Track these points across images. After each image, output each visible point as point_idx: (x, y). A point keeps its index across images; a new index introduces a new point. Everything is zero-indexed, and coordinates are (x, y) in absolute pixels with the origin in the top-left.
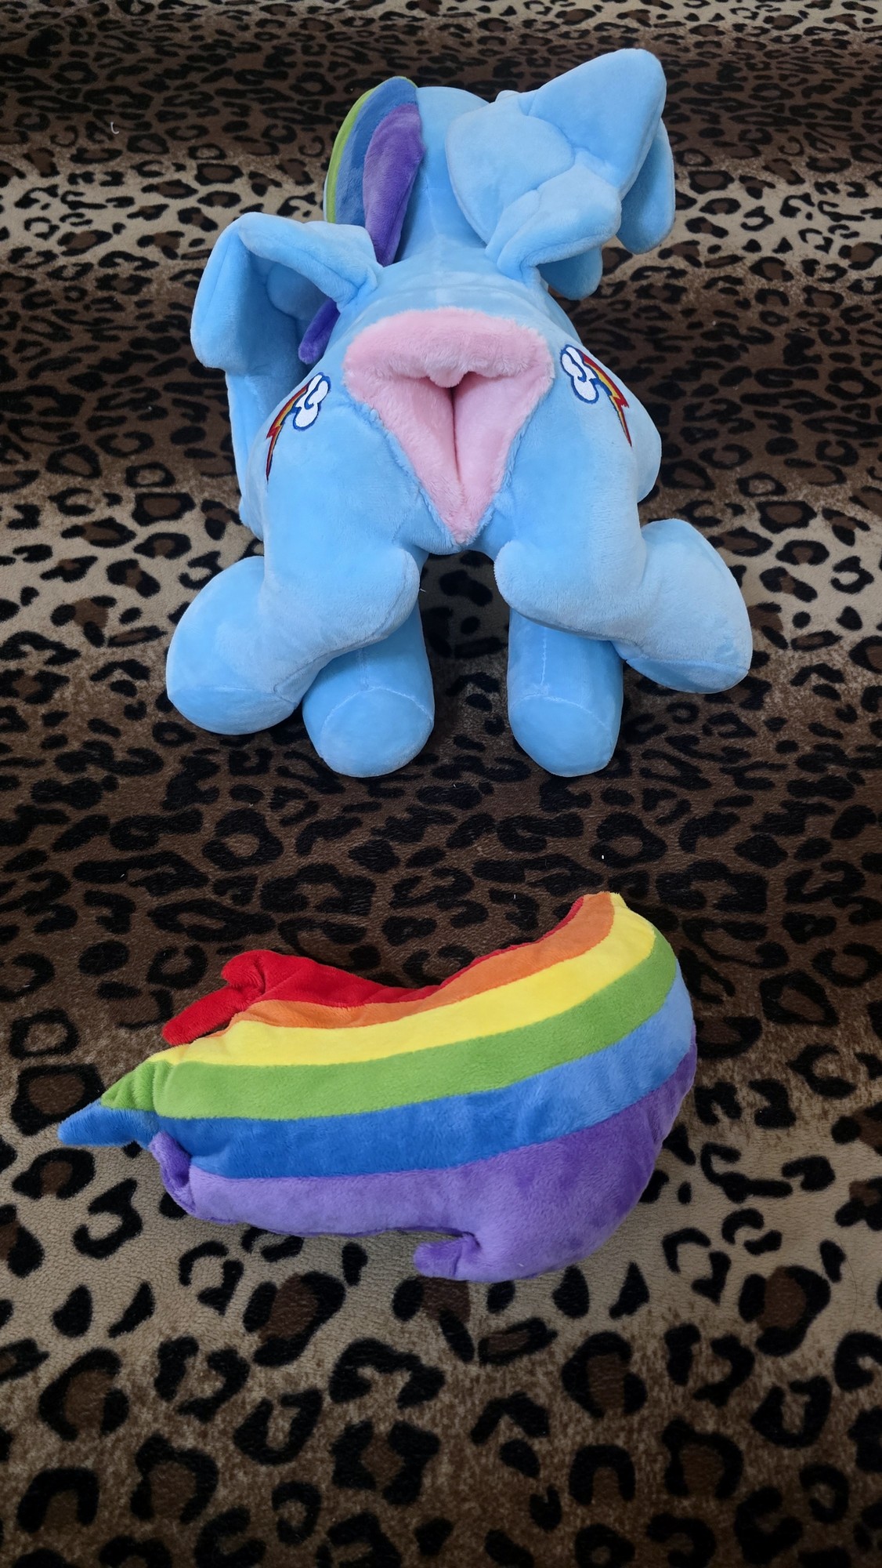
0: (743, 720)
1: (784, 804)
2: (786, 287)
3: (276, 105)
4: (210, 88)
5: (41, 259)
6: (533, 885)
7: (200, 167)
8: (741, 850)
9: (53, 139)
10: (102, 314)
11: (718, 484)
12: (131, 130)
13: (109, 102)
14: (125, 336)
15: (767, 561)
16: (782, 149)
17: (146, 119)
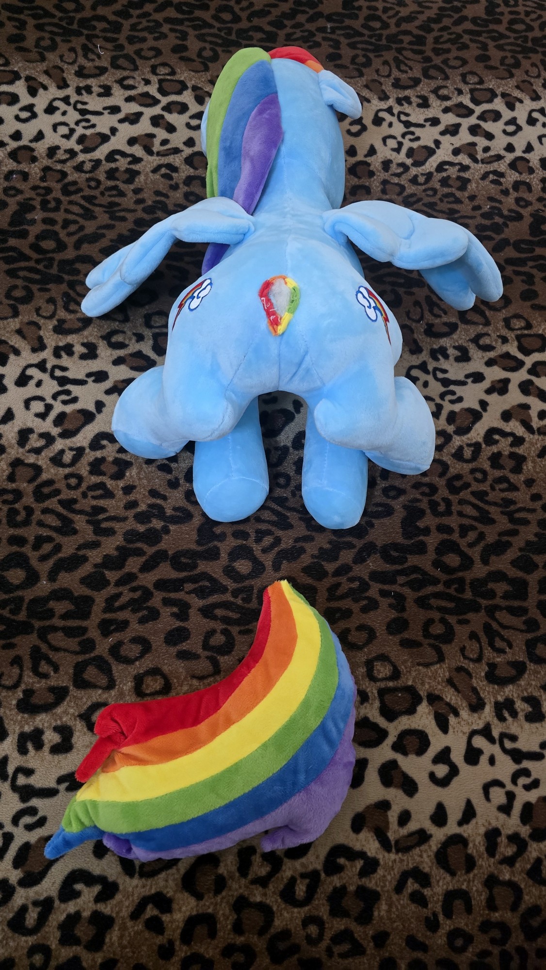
0: (512, 480)
1: (536, 535)
2: (531, 179)
3: (204, 31)
4: (159, 17)
5: (68, 156)
6: (402, 585)
7: (160, 82)
8: (514, 563)
9: (61, 57)
10: (113, 199)
11: (492, 322)
12: (112, 51)
13: (95, 28)
14: (130, 217)
15: (522, 375)
16: (527, 72)
17: (119, 42)
